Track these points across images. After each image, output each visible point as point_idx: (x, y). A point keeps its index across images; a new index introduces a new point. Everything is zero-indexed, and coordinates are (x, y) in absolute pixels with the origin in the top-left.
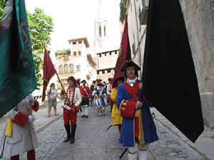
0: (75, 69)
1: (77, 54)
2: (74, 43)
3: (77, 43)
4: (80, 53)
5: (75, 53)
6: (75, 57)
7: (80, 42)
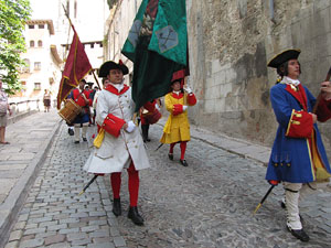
0: (32, 67)
1: (36, 44)
2: (31, 27)
3: (36, 26)
4: (40, 42)
5: (32, 43)
6: (32, 49)
7: (41, 27)
